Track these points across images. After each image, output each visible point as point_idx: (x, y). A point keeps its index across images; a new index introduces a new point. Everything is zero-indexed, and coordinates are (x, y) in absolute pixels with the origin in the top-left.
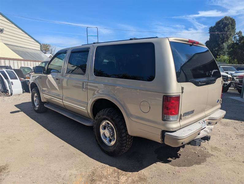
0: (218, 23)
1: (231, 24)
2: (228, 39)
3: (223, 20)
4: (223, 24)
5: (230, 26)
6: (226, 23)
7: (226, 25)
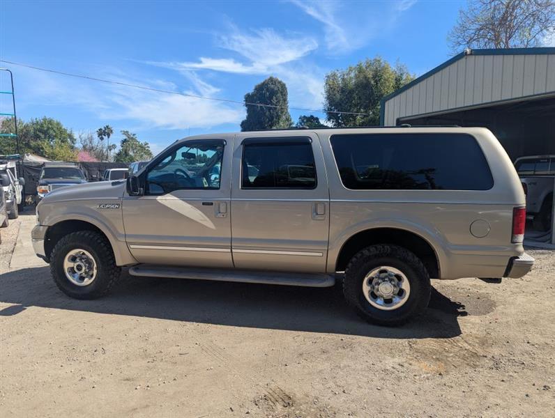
0: (260, 88)
1: (281, 92)
2: (279, 119)
3: (268, 83)
4: (267, 90)
5: (279, 95)
6: (273, 89)
7: (273, 93)
